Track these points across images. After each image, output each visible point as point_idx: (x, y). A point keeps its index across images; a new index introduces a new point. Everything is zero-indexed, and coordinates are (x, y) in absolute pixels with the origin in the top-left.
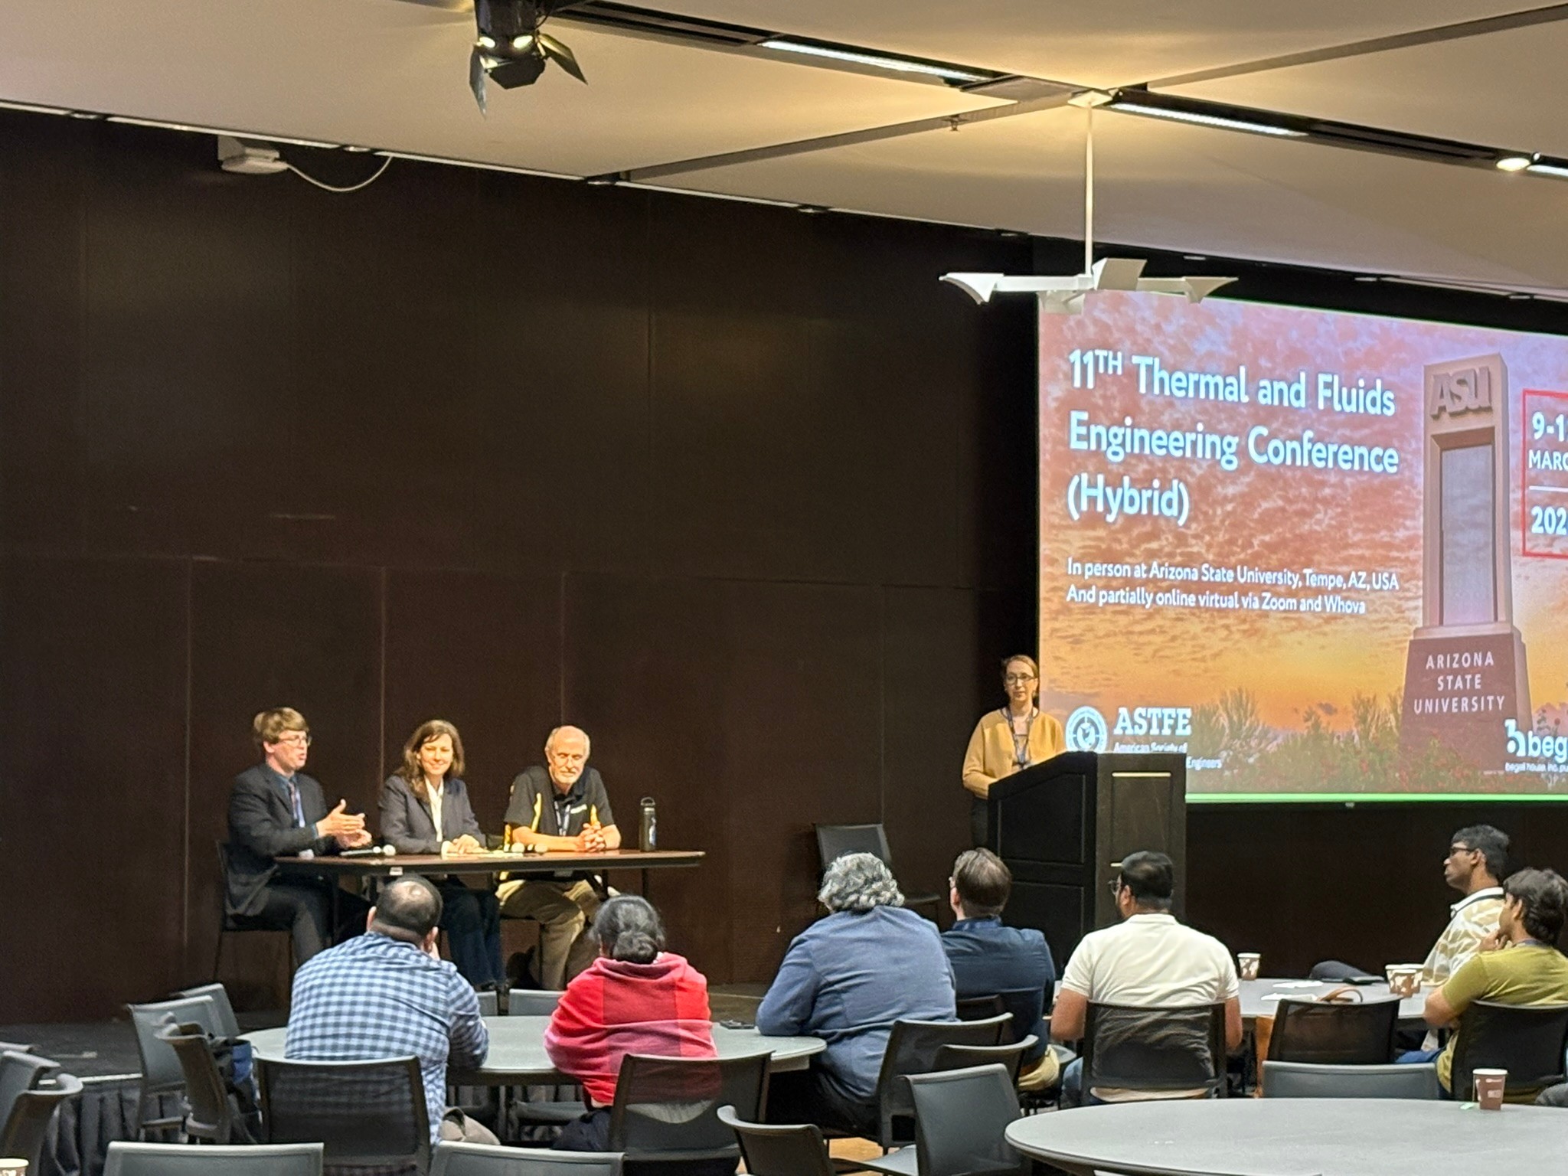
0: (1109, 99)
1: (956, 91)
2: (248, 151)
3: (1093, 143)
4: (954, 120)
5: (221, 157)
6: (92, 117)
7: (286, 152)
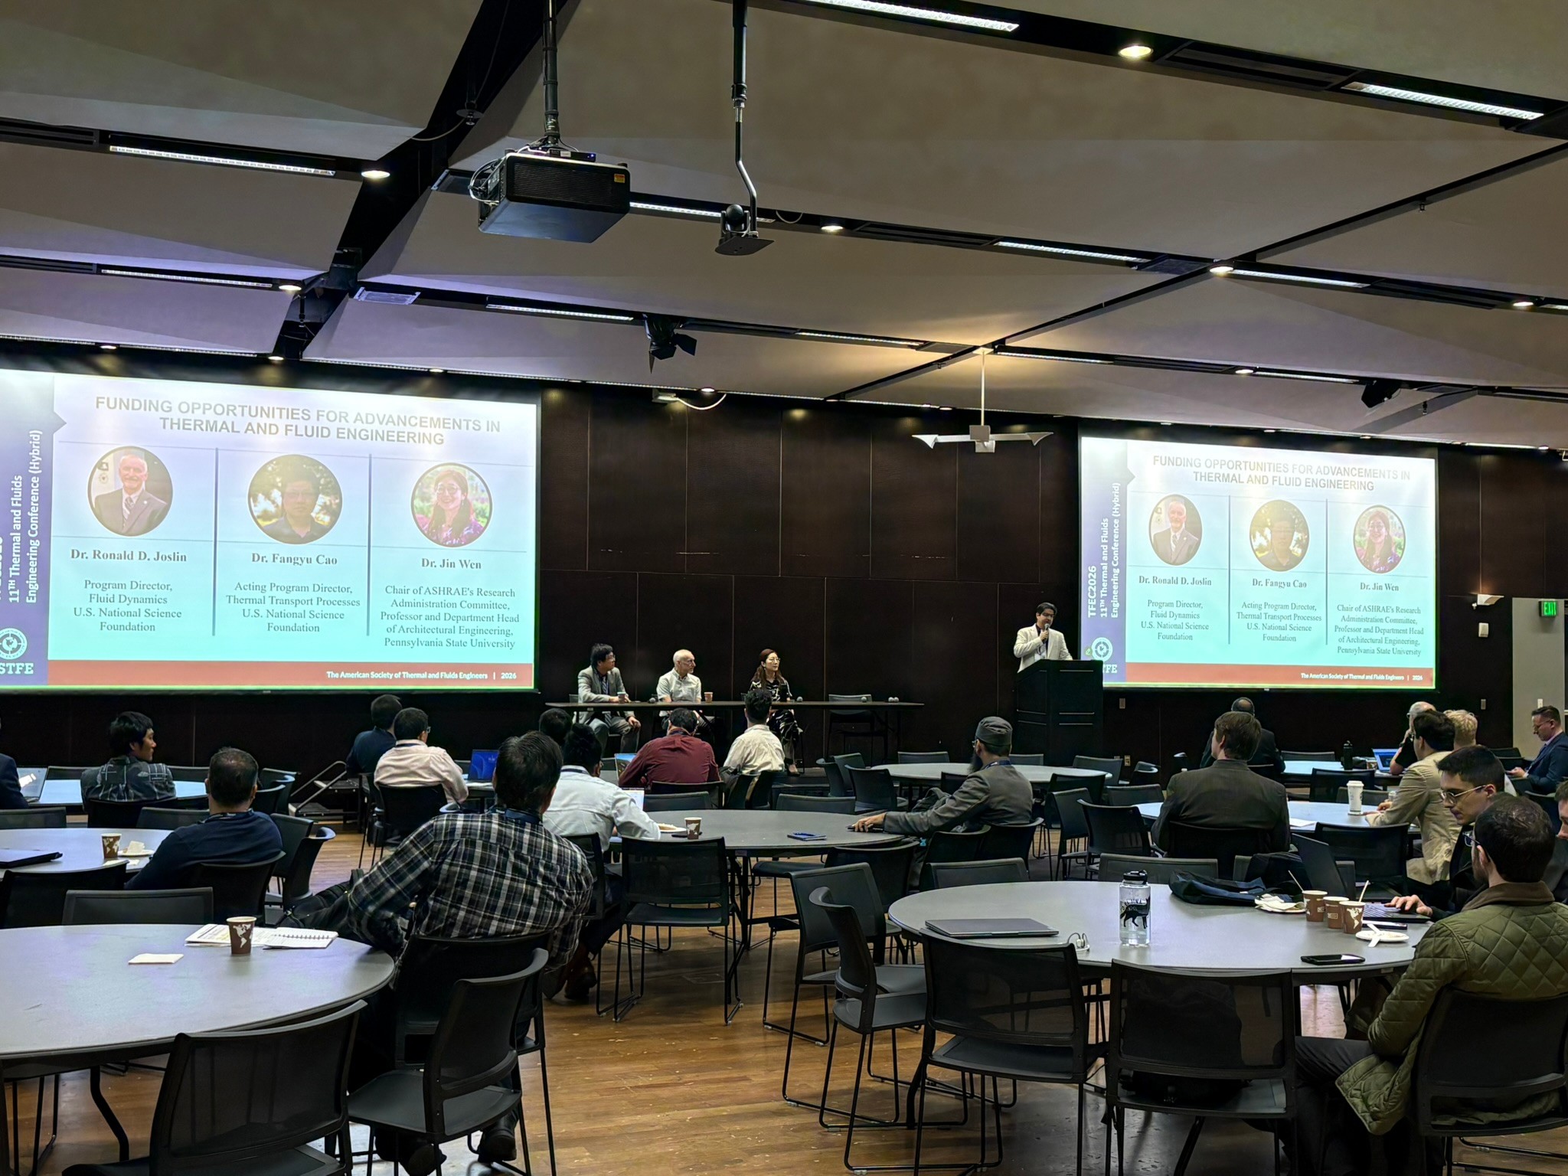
0: (991, 350)
1: (914, 350)
2: (660, 394)
5: (651, 396)
7: (678, 393)
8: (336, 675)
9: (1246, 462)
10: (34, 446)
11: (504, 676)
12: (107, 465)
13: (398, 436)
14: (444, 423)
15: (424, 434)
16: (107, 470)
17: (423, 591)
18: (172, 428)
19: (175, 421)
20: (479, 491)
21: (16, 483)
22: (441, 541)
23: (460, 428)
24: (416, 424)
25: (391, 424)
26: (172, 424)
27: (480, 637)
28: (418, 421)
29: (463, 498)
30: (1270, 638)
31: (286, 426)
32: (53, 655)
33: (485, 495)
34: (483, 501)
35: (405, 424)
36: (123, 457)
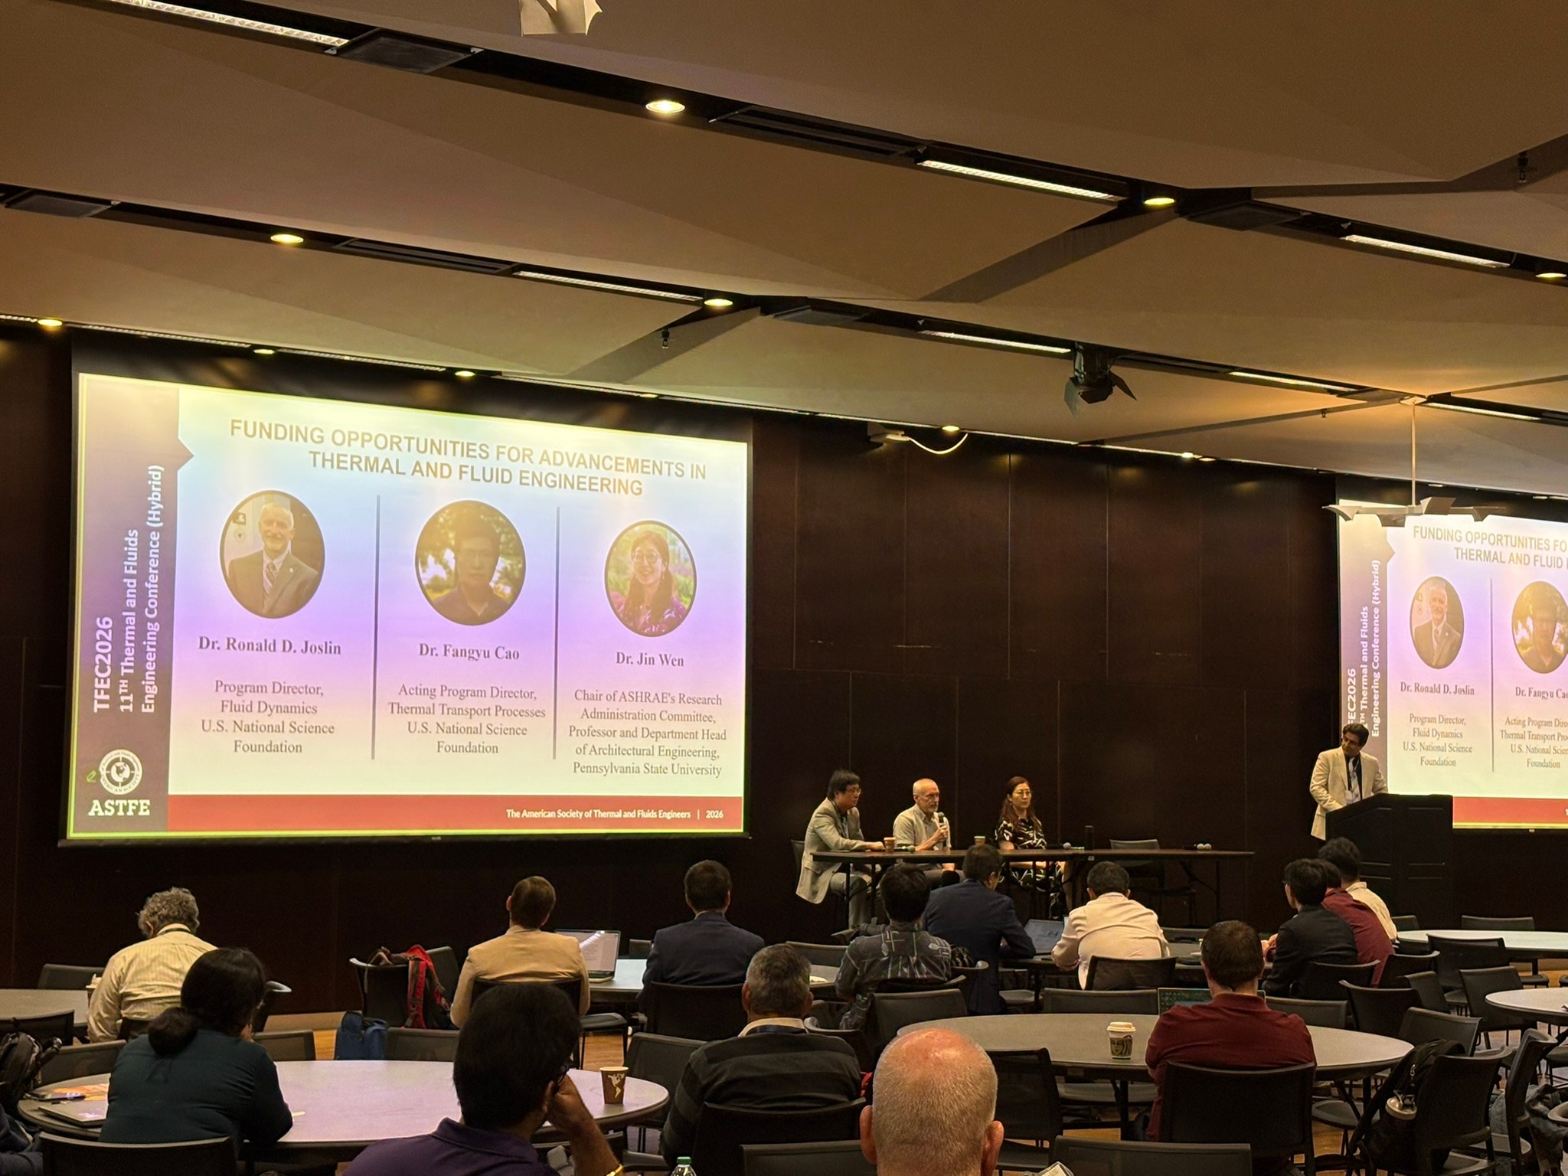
0: (1425, 400)
1: (1334, 396)
2: (887, 431)
3: (1416, 426)
4: (1324, 412)
5: (869, 434)
6: (808, 414)
7: (909, 431)
8: (517, 815)
9: (1507, 536)
10: (154, 488)
11: (711, 814)
12: (244, 516)
13: (591, 484)
14: (643, 466)
15: (620, 481)
16: (244, 523)
17: (618, 697)
18: (324, 466)
19: (328, 457)
20: (682, 560)
21: (130, 540)
22: (639, 629)
23: (660, 472)
24: (611, 467)
25: (582, 466)
26: (324, 460)
27: (682, 761)
28: (613, 463)
29: (664, 569)
30: (1535, 764)
31: (461, 466)
32: (176, 787)
33: (689, 565)
34: (686, 576)
35: (598, 467)
36: (264, 507)
